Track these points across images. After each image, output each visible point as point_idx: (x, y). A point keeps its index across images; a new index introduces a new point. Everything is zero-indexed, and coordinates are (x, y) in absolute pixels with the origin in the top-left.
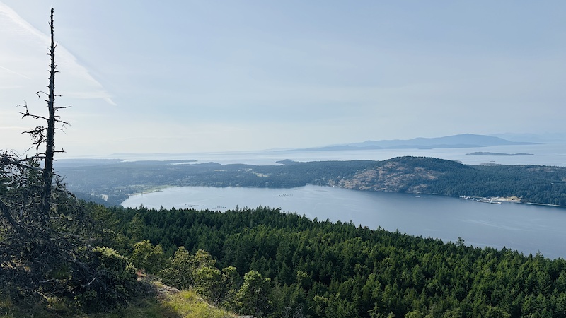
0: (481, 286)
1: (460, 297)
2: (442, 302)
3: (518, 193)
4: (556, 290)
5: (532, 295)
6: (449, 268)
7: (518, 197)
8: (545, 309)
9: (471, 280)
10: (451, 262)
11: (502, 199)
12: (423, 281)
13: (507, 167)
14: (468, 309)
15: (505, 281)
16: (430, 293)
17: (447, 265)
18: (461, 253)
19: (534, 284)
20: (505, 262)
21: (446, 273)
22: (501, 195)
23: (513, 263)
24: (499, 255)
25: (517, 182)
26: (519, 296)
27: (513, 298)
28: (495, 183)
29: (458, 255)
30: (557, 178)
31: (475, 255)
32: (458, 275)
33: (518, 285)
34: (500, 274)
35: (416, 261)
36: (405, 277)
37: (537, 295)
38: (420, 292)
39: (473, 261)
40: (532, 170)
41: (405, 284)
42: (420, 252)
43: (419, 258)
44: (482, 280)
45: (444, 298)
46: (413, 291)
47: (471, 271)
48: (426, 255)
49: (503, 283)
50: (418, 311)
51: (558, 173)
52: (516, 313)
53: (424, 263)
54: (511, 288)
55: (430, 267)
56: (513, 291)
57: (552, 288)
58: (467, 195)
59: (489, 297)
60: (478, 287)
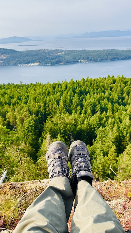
0: (32, 97)
1: (26, 103)
2: (20, 106)
3: (37, 61)
4: (55, 93)
6: (19, 93)
7: (38, 63)
8: (53, 100)
9: (28, 96)
10: (19, 91)
12: (10, 101)
13: (32, 51)
14: (29, 106)
16: (14, 105)
17: (18, 92)
18: (22, 87)
19: (49, 92)
20: (38, 87)
21: (18, 95)
22: (32, 63)
23: (41, 87)
24: (35, 85)
25: (36, 57)
26: (45, 97)
27: (43, 99)
28: (29, 58)
29: (21, 88)
30: (49, 54)
31: (28, 87)
32: (23, 95)
33: (44, 94)
34: (37, 91)
35: (5, 93)
36: (2, 100)
37: (50, 96)
38: (10, 105)
39: (27, 89)
40: (41, 51)
41: (3, 103)
42: (6, 89)
43: (7, 92)
44: (32, 95)
45: (20, 105)
46: (7, 105)
47: (27, 93)
48: (9, 90)
49: (39, 94)
50: (11, 112)
51: (49, 52)
52: (45, 103)
53: (9, 93)
54: (42, 96)
55: (12, 94)
56: (43, 96)
57: (54, 93)
58: (19, 64)
59: (35, 100)
60: (31, 98)
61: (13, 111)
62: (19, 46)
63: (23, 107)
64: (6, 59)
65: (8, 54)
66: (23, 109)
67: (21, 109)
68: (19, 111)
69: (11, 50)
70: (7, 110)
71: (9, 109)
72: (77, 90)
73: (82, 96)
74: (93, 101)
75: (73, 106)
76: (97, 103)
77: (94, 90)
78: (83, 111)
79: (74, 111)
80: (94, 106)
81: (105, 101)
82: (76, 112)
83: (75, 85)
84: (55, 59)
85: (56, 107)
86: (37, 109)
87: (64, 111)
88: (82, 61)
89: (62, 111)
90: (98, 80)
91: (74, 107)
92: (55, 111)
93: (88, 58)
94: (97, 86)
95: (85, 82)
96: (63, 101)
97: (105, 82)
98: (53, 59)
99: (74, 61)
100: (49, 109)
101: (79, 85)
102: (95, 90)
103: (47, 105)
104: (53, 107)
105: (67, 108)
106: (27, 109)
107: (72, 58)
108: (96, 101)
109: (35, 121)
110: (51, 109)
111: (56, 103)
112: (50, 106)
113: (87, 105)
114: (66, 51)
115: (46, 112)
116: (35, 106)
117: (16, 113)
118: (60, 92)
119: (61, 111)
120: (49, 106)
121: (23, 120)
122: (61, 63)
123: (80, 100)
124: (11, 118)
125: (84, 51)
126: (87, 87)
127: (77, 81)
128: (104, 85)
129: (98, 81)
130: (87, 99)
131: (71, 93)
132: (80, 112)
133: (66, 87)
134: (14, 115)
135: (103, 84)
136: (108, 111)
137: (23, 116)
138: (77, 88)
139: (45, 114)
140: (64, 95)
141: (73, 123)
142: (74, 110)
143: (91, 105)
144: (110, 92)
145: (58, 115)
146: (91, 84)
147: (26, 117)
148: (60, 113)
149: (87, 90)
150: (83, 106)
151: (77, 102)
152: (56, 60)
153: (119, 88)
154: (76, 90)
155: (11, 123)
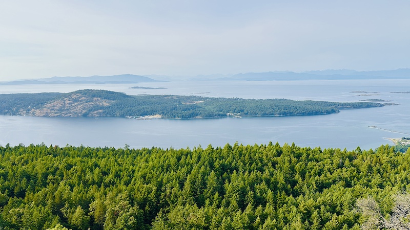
0: (140, 173)
1: (127, 184)
2: (115, 190)
3: (160, 112)
4: (180, 167)
5: (168, 172)
6: (120, 166)
7: (160, 114)
8: (175, 180)
9: (133, 171)
10: (121, 161)
11: (151, 117)
12: (102, 178)
13: (153, 97)
14: (132, 190)
15: (154, 167)
16: (106, 186)
17: (118, 164)
18: (128, 154)
19: (169, 166)
20: (153, 156)
21: (117, 169)
22: (150, 114)
23: (158, 155)
24: (150, 152)
25: (159, 105)
26: (161, 175)
27: (158, 176)
28: (147, 106)
29: (125, 156)
30: (180, 102)
31: (136, 154)
32: (125, 169)
33: (161, 168)
34: (150, 163)
35: (96, 165)
36: (89, 178)
38: (100, 186)
39: (135, 158)
40: (167, 98)
41: (89, 183)
42: (99, 158)
43: (99, 163)
44: (140, 169)
45: (117, 186)
46: (95, 186)
47: (134, 165)
48: (103, 160)
49: (152, 169)
50: (99, 199)
51: (180, 99)
52: (160, 185)
53: (102, 166)
54: (157, 171)
55: (107, 167)
56: (158, 173)
57: (178, 166)
58: (130, 115)
59: (145, 179)
60: (138, 175)
61: (102, 198)
62: (132, 88)
63: (120, 192)
64: (109, 107)
65: (114, 100)
66: (120, 195)
67: (117, 195)
68: (112, 198)
69: (120, 93)
70: (93, 195)
71: (97, 194)
72: (217, 165)
73: (225, 174)
74: (241, 184)
75: (207, 192)
76: (248, 188)
77: (245, 165)
78: (224, 201)
79: (207, 202)
80: (243, 193)
81: (263, 185)
82: (211, 204)
83: (214, 155)
84: (189, 110)
85: (177, 192)
86: (144, 195)
87: (191, 200)
88: (233, 114)
89: (188, 200)
90: (252, 148)
91: (208, 195)
92: (176, 199)
93: (242, 111)
94: (251, 158)
95: (232, 151)
96: (191, 183)
97: (264, 152)
98: (186, 110)
99: (219, 115)
100: (165, 196)
101: (221, 155)
102: (247, 165)
103: (163, 188)
104: (173, 192)
105: (197, 195)
106: (126, 195)
107: (216, 109)
108: (246, 184)
109: (136, 217)
110: (169, 197)
111: (178, 185)
112: (168, 191)
113: (232, 192)
114: (207, 98)
115: (159, 201)
116: (141, 190)
117: (107, 202)
118: (187, 165)
119: (186, 200)
120: (165, 190)
121: (117, 215)
122: (198, 117)
123: (220, 182)
124: (98, 210)
125: (235, 99)
126: (234, 158)
127: (217, 149)
128: (262, 158)
129: (252, 150)
130: (232, 179)
131: (206, 169)
132: (218, 203)
133: (199, 158)
134: (103, 205)
135: (261, 156)
136: (268, 204)
137: (117, 208)
138: (216, 159)
139: (156, 204)
140: (193, 172)
141: (203, 224)
142: (208, 199)
143: (238, 191)
144: (272, 169)
145: (179, 207)
146: (240, 154)
147: (122, 209)
148: (184, 204)
149: (233, 164)
150: (225, 194)
151: (214, 185)
152: (191, 111)
153: (287, 164)
154: (215, 164)
155: (96, 220)
